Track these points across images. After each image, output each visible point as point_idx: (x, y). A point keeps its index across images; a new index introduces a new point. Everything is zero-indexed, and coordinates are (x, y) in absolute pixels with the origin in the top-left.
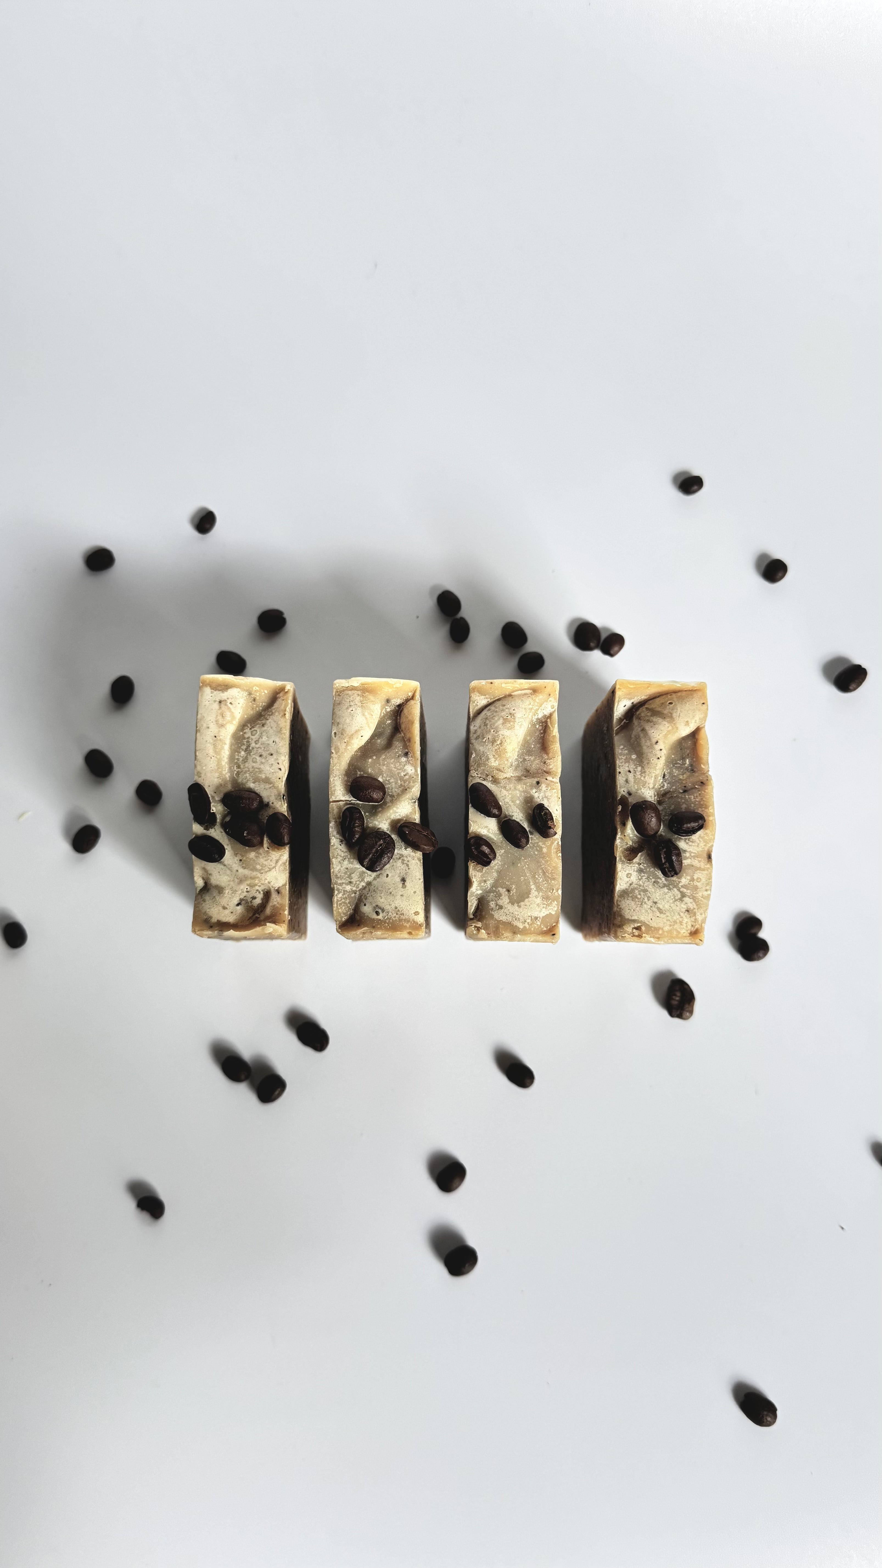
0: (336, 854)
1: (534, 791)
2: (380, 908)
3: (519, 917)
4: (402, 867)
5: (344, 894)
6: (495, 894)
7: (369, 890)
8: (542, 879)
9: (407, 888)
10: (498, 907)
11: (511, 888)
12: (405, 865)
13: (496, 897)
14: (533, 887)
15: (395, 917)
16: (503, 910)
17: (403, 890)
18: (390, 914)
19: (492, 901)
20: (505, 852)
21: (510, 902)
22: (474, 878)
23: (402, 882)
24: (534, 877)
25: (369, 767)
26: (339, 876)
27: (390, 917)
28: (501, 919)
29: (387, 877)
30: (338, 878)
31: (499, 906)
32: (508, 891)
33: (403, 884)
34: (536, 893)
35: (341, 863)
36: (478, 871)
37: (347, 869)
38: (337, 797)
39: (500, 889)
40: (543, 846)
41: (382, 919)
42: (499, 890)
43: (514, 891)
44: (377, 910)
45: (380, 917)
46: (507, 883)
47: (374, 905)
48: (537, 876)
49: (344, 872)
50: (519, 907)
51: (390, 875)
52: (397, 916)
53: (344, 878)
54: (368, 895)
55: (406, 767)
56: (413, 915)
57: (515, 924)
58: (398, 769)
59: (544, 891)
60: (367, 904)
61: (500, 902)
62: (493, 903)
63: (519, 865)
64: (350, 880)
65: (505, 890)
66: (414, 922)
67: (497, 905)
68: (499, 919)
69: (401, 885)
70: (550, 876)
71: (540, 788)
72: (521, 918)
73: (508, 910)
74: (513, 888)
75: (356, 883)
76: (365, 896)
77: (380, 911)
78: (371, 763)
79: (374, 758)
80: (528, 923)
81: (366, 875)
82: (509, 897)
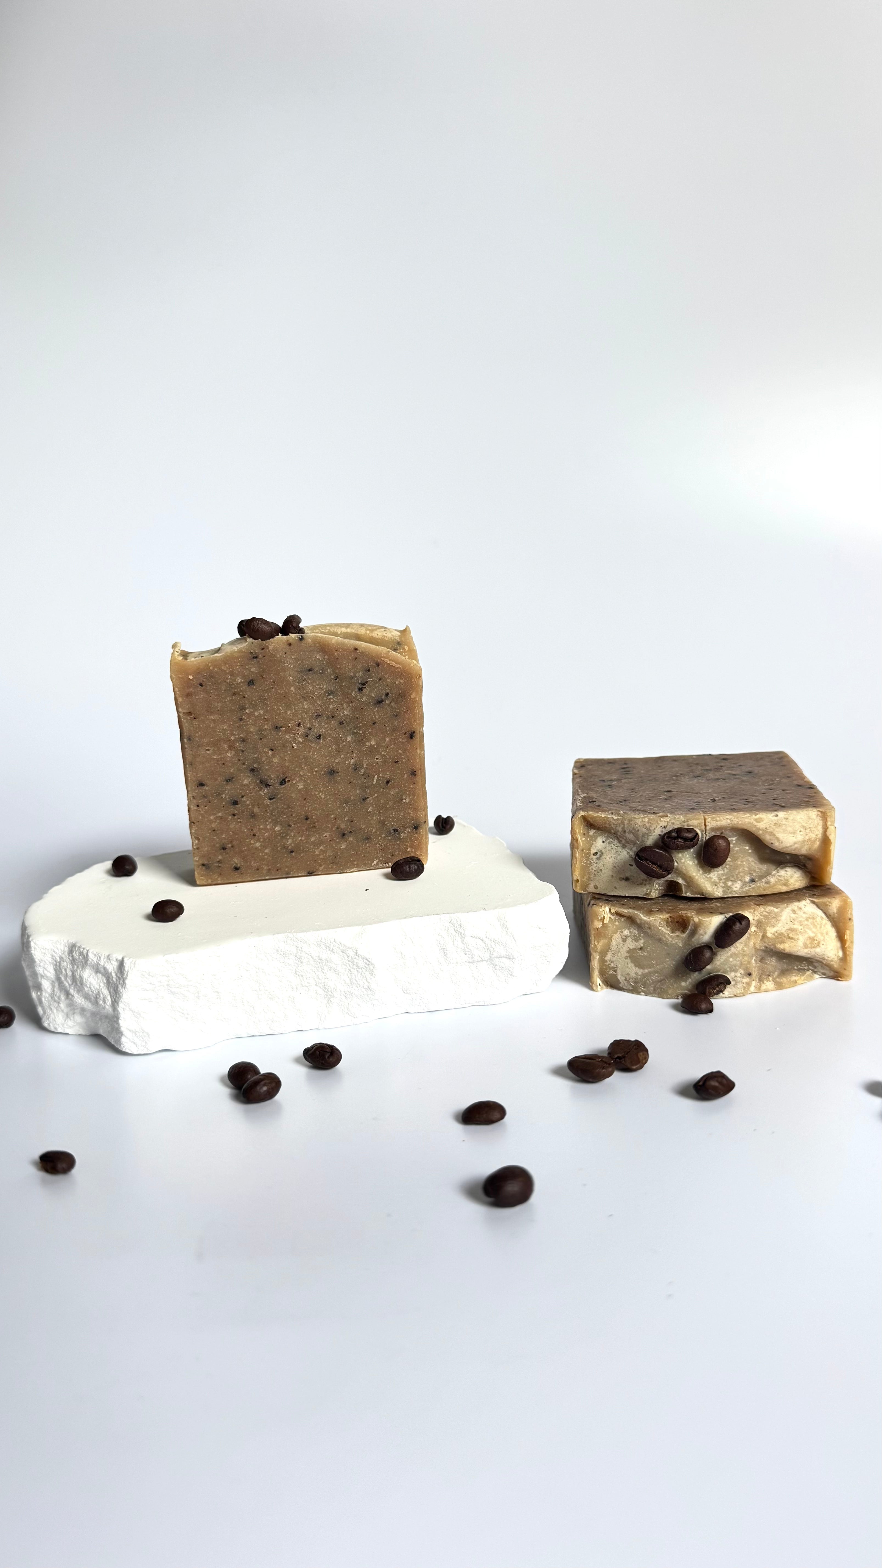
0: (652, 823)
1: (742, 972)
2: (601, 856)
3: (616, 957)
4: (640, 879)
5: (614, 824)
6: (637, 936)
7: (617, 847)
8: (654, 978)
9: (619, 881)
10: (625, 937)
11: (645, 952)
12: (642, 882)
13: (635, 936)
14: (646, 971)
15: (592, 869)
16: (622, 943)
17: (618, 878)
18: (595, 865)
19: (630, 932)
20: (680, 947)
21: (630, 949)
22: (654, 918)
23: (625, 878)
24: (657, 972)
25: (740, 848)
26: (631, 822)
27: (592, 864)
28: (613, 941)
29: (630, 865)
30: (629, 822)
31: (626, 939)
32: (641, 949)
33: (623, 879)
34: (640, 973)
35: (643, 825)
36: (660, 922)
37: (638, 831)
38: (709, 823)
39: (642, 941)
40: (688, 983)
41: (590, 857)
42: (641, 939)
43: (641, 954)
44: (599, 854)
45: (592, 856)
46: (649, 948)
47: (603, 851)
48: (656, 975)
49: (635, 827)
50: (626, 958)
51: (632, 867)
52: (593, 871)
53: (629, 827)
54: (612, 845)
55: (739, 882)
56: (595, 884)
57: (609, 953)
58: (737, 875)
59: (643, 979)
60: (605, 844)
61: (629, 940)
62: (628, 933)
63: (667, 959)
64: (627, 831)
65: (642, 945)
66: (588, 884)
67: (627, 937)
68: (612, 939)
69: (623, 877)
70: (658, 986)
71: (745, 977)
72: (615, 959)
73: (622, 948)
74: (644, 953)
75: (624, 836)
76: (612, 842)
77: (598, 856)
78: (745, 849)
79: (750, 851)
80: (610, 964)
81: (632, 846)
82: (635, 949)
